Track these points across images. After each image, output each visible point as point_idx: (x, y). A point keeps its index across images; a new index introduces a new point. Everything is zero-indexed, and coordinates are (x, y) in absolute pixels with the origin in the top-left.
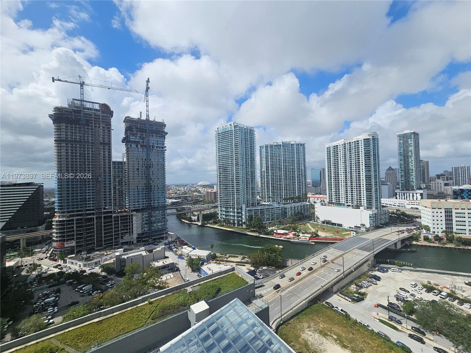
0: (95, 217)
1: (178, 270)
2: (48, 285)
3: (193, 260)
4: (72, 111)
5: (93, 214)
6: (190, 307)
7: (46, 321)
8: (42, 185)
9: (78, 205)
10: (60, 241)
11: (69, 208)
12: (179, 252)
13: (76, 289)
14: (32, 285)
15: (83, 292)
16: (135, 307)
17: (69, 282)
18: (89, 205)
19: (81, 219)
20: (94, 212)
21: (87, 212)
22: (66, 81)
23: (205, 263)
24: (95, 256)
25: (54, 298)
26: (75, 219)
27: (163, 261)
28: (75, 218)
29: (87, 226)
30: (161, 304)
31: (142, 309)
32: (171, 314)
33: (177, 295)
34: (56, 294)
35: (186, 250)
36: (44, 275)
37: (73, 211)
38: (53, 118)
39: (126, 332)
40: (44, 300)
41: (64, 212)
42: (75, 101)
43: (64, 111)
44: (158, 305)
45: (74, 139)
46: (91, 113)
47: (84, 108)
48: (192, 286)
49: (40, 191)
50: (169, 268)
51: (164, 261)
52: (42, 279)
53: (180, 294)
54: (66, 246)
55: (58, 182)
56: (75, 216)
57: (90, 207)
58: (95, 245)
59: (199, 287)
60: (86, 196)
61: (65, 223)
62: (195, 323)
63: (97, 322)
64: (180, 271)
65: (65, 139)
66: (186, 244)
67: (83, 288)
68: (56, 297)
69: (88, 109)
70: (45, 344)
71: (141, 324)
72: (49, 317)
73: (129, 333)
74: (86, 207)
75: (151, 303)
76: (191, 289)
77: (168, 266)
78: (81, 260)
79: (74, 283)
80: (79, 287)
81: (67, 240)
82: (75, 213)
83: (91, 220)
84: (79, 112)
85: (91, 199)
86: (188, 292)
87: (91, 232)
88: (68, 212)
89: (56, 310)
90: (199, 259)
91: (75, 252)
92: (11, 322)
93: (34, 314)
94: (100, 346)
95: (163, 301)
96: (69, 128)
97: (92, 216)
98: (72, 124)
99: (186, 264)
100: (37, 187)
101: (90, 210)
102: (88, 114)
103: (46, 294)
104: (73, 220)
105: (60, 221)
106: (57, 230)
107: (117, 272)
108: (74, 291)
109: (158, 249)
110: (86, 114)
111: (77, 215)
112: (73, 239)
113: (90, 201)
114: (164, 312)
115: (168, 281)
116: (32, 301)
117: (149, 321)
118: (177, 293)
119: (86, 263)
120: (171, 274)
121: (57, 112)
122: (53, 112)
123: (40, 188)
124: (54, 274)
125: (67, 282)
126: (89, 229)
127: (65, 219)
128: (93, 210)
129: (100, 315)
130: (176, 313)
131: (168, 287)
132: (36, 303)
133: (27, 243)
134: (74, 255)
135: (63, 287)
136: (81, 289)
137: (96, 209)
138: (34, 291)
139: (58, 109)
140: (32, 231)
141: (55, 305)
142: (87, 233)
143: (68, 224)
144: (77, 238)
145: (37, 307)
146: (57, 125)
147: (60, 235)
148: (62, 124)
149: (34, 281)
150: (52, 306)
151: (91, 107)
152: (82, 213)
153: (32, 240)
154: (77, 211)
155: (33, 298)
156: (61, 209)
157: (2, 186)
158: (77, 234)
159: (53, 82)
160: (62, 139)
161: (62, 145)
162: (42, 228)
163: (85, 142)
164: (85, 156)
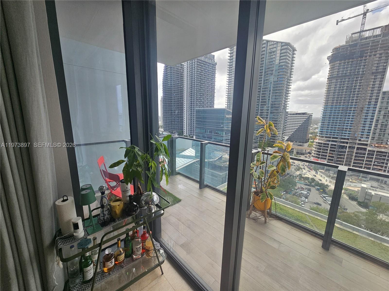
0: (348, 145)
2: (304, 183)
4: (348, 46)
5: (347, 143)
7: (301, 204)
8: (311, 114)
9: (335, 133)
10: (316, 157)
11: (327, 134)
13: (321, 195)
14: (296, 178)
17: (317, 188)
18: (345, 135)
19: (335, 145)
20: (348, 141)
21: (342, 140)
22: (349, 18)
25: (307, 193)
28: (330, 143)
29: (339, 152)
34: (308, 191)
36: (303, 176)
37: (330, 137)
38: (330, 59)
40: (301, 190)
41: (323, 137)
42: (353, 36)
43: (341, 49)
45: (344, 74)
46: (368, 42)
47: (361, 40)
49: (310, 119)
55: (324, 113)
56: (331, 141)
57: (345, 136)
60: (344, 126)
61: (322, 145)
65: (336, 75)
67: (327, 198)
68: (308, 193)
69: (367, 38)
70: (303, 216)
72: (303, 203)
74: (342, 136)
78: (329, 176)
79: (321, 190)
80: (324, 195)
81: (321, 158)
82: (331, 139)
83: (343, 147)
84: (355, 45)
85: (348, 129)
87: (341, 158)
88: (326, 137)
89: (307, 201)
91: (325, 169)
92: (285, 193)
96: (342, 64)
97: (345, 145)
98: (345, 60)
100: (309, 116)
101: (345, 139)
102: (365, 44)
103: (302, 188)
104: (328, 144)
105: (319, 143)
106: (316, 149)
107: (359, 201)
108: (320, 195)
110: (362, 45)
111: (333, 141)
112: (325, 159)
113: (347, 131)
116: (295, 187)
119: (332, 180)
121: (334, 52)
122: (331, 54)
124: (309, 178)
125: (316, 187)
126: (340, 155)
127: (322, 142)
128: (348, 139)
132: (296, 190)
133: (297, 152)
134: (324, 171)
135: (313, 189)
136: (325, 197)
137: (351, 139)
138: (297, 182)
139: (336, 50)
140: (300, 145)
141: (306, 197)
142: (338, 158)
143: (325, 147)
144: (329, 159)
145: (297, 193)
146: (333, 64)
147: (317, 153)
148: (336, 62)
149: (298, 177)
150: (305, 197)
151: (370, 35)
152: (337, 140)
153: (300, 152)
154: (333, 138)
155: (296, 186)
156: (321, 134)
157: (291, 114)
158: (329, 156)
159: (337, 24)
160: (334, 76)
161: (333, 81)
162: (306, 145)
163: (355, 75)
164: (352, 89)
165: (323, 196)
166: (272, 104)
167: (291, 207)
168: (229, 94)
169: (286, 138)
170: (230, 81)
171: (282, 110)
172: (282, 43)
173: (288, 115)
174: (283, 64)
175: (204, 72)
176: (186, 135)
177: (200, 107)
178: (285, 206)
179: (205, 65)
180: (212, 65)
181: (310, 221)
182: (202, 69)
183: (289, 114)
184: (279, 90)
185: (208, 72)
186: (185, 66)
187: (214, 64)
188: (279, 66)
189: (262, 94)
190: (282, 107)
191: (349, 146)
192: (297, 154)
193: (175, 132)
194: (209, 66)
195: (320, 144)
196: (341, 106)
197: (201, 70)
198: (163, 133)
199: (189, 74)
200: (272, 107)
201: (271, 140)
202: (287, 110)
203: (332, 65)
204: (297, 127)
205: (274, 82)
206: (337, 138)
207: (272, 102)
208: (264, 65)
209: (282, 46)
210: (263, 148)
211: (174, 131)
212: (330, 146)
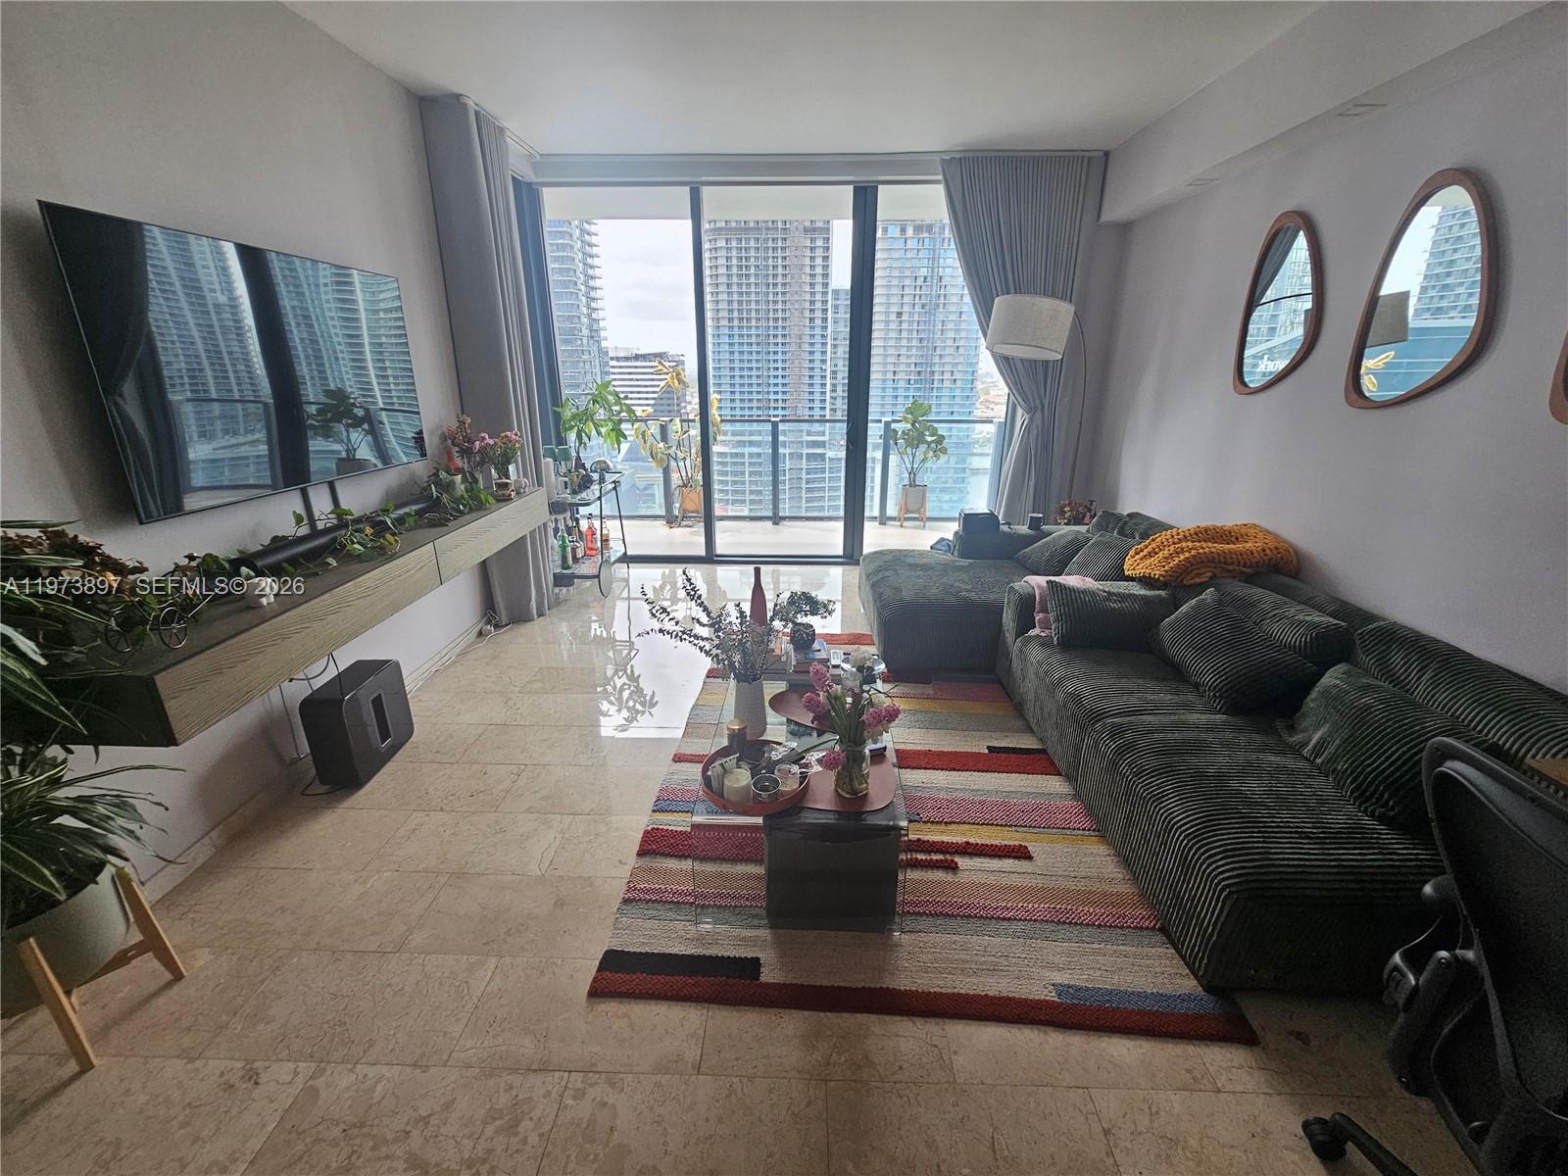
0: (787, 452)
8: (681, 357)
19: (759, 455)
20: (786, 439)
26: (747, 454)
28: (747, 450)
37: (743, 433)
45: (743, 224)
56: (747, 445)
60: (768, 393)
61: (729, 460)
82: (747, 438)
85: (780, 402)
100: (674, 364)
104: (742, 455)
111: (751, 443)
112: (744, 501)
113: (778, 408)
127: (727, 450)
143: (735, 464)
144: (752, 502)
157: (618, 359)
158: (751, 492)
160: (717, 224)
163: (768, 229)
164: (768, 275)
171: (585, 341)
173: (612, 363)
183: (612, 359)
190: (585, 332)
191: (789, 454)
195: (722, 457)
196: (753, 332)
202: (604, 344)
212: (747, 460)
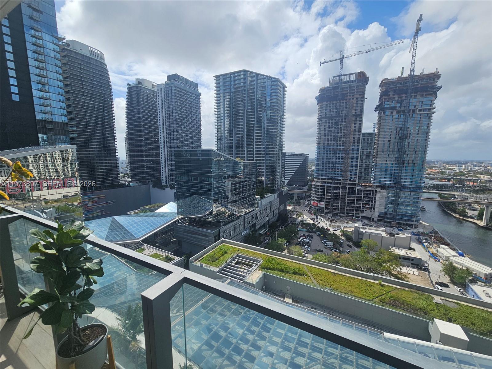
0: (341, 186)
1: (426, 270)
2: (306, 230)
3: (455, 268)
4: (331, 88)
5: (340, 184)
6: (433, 320)
7: (304, 254)
8: (308, 155)
9: (329, 174)
10: (316, 200)
11: (323, 176)
12: (433, 250)
14: (298, 226)
15: (326, 246)
16: (365, 279)
17: (318, 234)
18: (338, 175)
19: (330, 187)
20: (341, 182)
21: (336, 181)
22: (330, 61)
23: (479, 283)
24: (338, 221)
27: (407, 251)
28: (326, 185)
29: (334, 193)
30: (393, 293)
31: (371, 285)
32: (402, 309)
33: (418, 296)
34: (310, 238)
35: (445, 251)
36: (304, 222)
37: (325, 179)
38: (318, 99)
39: (354, 295)
40: (303, 239)
41: (319, 179)
42: (335, 78)
43: (326, 91)
44: (390, 292)
45: (331, 115)
46: (347, 86)
47: (342, 83)
48: (444, 298)
49: (307, 160)
50: (413, 262)
51: (409, 252)
52: (303, 224)
53: (422, 297)
54: (319, 205)
55: (317, 154)
56: (326, 183)
57: (338, 177)
58: (339, 211)
59: (456, 306)
60: (336, 166)
61: (320, 187)
62: (438, 342)
63: (332, 272)
64: (429, 272)
66: (448, 245)
67: (327, 243)
68: (310, 240)
69: (345, 82)
70: (301, 267)
71: (369, 298)
72: (305, 252)
73: (356, 298)
74: (335, 177)
75: (382, 285)
76: (441, 301)
77: (412, 260)
78: (328, 220)
79: (322, 236)
80: (324, 240)
81: (320, 201)
82: (327, 181)
83: (338, 188)
84: (337, 88)
85: (340, 170)
86: (434, 301)
87: (336, 199)
88: (322, 179)
89: (309, 249)
90: (468, 271)
91: (324, 212)
92: (288, 244)
93: (298, 245)
94: (332, 291)
95: (396, 291)
96: (329, 105)
97: (339, 186)
98: (330, 102)
99: (441, 269)
101: (338, 180)
102: (345, 88)
103: (305, 236)
104: (324, 186)
106: (314, 192)
107: (354, 242)
108: (321, 241)
109: (401, 236)
110: (343, 88)
111: (328, 183)
112: (324, 201)
113: (338, 172)
114: (395, 303)
115: (409, 276)
116: (298, 236)
117: (377, 300)
118: (417, 293)
119: (330, 223)
120: (415, 270)
121: (321, 93)
122: (318, 94)
123: (306, 157)
124: (310, 223)
125: (317, 233)
126: (336, 196)
127: (319, 184)
128: (340, 180)
129: (335, 269)
130: (411, 313)
131: (408, 281)
132: (299, 239)
133: (298, 197)
134: (323, 215)
135: (315, 236)
136: (325, 242)
137: (343, 179)
138: (299, 230)
139: (322, 90)
140: (300, 189)
141: (309, 246)
142: (334, 199)
143: (322, 189)
144: (327, 202)
145: (300, 242)
146: (321, 104)
147: (316, 196)
148: (323, 103)
149: (300, 224)
150: (307, 245)
151: (347, 80)
152: (331, 181)
153: (300, 196)
154: (328, 179)
155: (298, 234)
156: (318, 176)
157: (288, 156)
158: (327, 199)
159: (321, 66)
160: (323, 116)
161: (322, 122)
162: (306, 188)
163: (340, 116)
164: (338, 130)
165: (324, 242)
166: (267, 145)
167: (289, 260)
168: (219, 132)
169: (286, 182)
170: (218, 116)
171: (278, 151)
172: (272, 78)
173: (286, 157)
174: (275, 101)
175: (185, 103)
176: (165, 185)
177: (182, 148)
178: (283, 260)
179: (186, 94)
180: (196, 95)
181: (308, 271)
182: (182, 100)
183: (287, 155)
184: (273, 129)
185: (191, 104)
186: (158, 93)
187: (197, 94)
188: (271, 103)
189: (257, 133)
190: (278, 148)
192: (298, 199)
193: (149, 182)
194: (191, 96)
195: (317, 186)
197: (180, 100)
198: (129, 184)
199: (165, 104)
200: (267, 148)
201: (270, 185)
202: (283, 151)
203: (320, 106)
204: (296, 169)
205: (268, 120)
206: (331, 179)
207: (268, 142)
208: (255, 100)
209: (272, 82)
210: (262, 195)
211: (147, 181)
212: (326, 188)
